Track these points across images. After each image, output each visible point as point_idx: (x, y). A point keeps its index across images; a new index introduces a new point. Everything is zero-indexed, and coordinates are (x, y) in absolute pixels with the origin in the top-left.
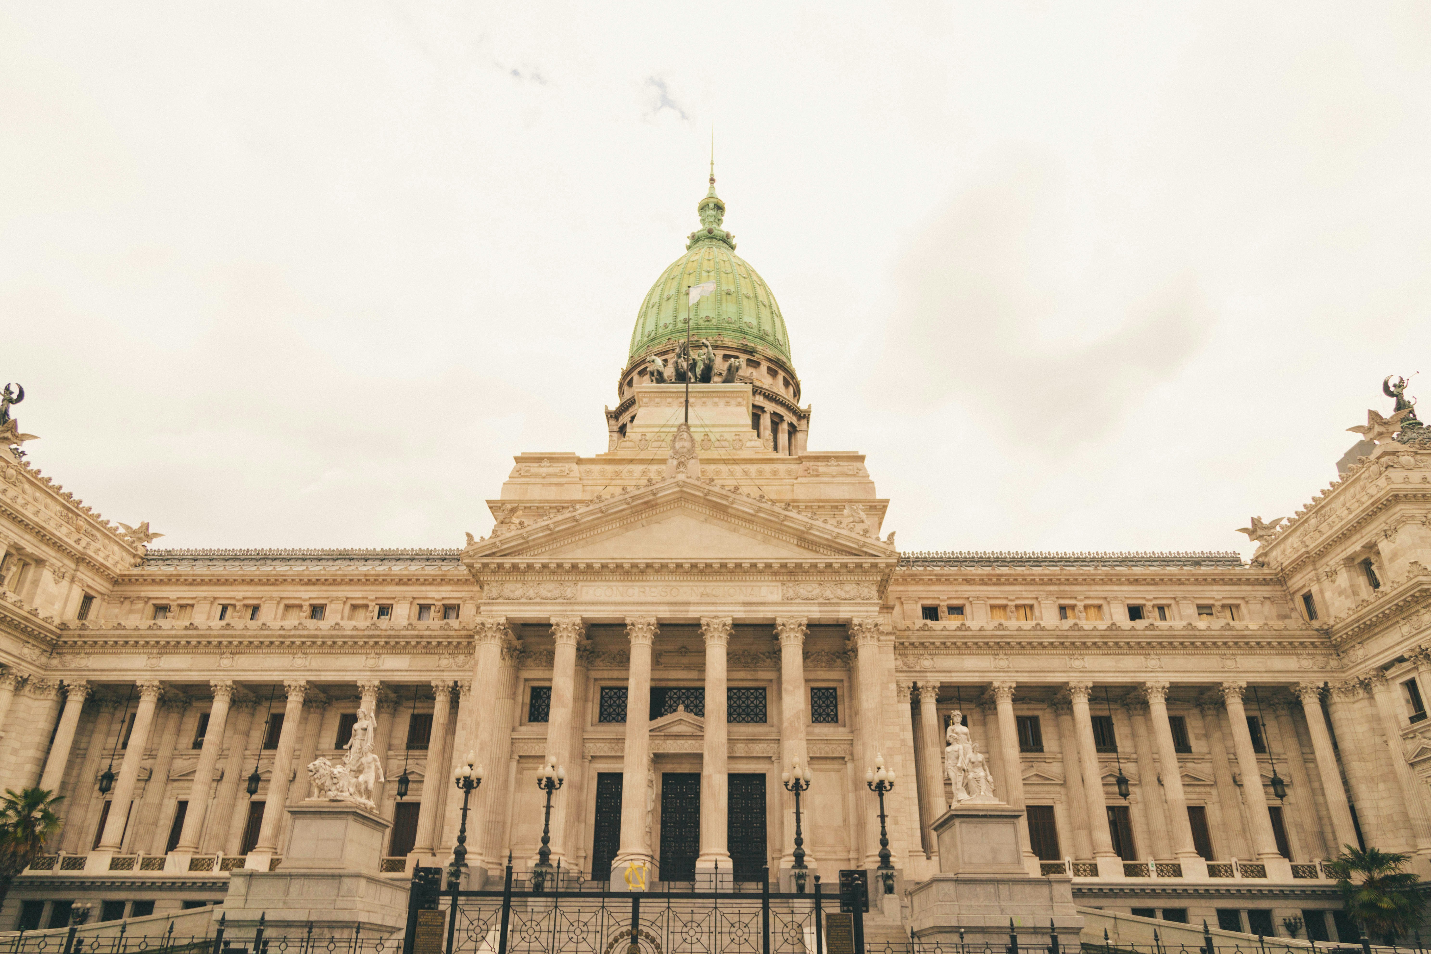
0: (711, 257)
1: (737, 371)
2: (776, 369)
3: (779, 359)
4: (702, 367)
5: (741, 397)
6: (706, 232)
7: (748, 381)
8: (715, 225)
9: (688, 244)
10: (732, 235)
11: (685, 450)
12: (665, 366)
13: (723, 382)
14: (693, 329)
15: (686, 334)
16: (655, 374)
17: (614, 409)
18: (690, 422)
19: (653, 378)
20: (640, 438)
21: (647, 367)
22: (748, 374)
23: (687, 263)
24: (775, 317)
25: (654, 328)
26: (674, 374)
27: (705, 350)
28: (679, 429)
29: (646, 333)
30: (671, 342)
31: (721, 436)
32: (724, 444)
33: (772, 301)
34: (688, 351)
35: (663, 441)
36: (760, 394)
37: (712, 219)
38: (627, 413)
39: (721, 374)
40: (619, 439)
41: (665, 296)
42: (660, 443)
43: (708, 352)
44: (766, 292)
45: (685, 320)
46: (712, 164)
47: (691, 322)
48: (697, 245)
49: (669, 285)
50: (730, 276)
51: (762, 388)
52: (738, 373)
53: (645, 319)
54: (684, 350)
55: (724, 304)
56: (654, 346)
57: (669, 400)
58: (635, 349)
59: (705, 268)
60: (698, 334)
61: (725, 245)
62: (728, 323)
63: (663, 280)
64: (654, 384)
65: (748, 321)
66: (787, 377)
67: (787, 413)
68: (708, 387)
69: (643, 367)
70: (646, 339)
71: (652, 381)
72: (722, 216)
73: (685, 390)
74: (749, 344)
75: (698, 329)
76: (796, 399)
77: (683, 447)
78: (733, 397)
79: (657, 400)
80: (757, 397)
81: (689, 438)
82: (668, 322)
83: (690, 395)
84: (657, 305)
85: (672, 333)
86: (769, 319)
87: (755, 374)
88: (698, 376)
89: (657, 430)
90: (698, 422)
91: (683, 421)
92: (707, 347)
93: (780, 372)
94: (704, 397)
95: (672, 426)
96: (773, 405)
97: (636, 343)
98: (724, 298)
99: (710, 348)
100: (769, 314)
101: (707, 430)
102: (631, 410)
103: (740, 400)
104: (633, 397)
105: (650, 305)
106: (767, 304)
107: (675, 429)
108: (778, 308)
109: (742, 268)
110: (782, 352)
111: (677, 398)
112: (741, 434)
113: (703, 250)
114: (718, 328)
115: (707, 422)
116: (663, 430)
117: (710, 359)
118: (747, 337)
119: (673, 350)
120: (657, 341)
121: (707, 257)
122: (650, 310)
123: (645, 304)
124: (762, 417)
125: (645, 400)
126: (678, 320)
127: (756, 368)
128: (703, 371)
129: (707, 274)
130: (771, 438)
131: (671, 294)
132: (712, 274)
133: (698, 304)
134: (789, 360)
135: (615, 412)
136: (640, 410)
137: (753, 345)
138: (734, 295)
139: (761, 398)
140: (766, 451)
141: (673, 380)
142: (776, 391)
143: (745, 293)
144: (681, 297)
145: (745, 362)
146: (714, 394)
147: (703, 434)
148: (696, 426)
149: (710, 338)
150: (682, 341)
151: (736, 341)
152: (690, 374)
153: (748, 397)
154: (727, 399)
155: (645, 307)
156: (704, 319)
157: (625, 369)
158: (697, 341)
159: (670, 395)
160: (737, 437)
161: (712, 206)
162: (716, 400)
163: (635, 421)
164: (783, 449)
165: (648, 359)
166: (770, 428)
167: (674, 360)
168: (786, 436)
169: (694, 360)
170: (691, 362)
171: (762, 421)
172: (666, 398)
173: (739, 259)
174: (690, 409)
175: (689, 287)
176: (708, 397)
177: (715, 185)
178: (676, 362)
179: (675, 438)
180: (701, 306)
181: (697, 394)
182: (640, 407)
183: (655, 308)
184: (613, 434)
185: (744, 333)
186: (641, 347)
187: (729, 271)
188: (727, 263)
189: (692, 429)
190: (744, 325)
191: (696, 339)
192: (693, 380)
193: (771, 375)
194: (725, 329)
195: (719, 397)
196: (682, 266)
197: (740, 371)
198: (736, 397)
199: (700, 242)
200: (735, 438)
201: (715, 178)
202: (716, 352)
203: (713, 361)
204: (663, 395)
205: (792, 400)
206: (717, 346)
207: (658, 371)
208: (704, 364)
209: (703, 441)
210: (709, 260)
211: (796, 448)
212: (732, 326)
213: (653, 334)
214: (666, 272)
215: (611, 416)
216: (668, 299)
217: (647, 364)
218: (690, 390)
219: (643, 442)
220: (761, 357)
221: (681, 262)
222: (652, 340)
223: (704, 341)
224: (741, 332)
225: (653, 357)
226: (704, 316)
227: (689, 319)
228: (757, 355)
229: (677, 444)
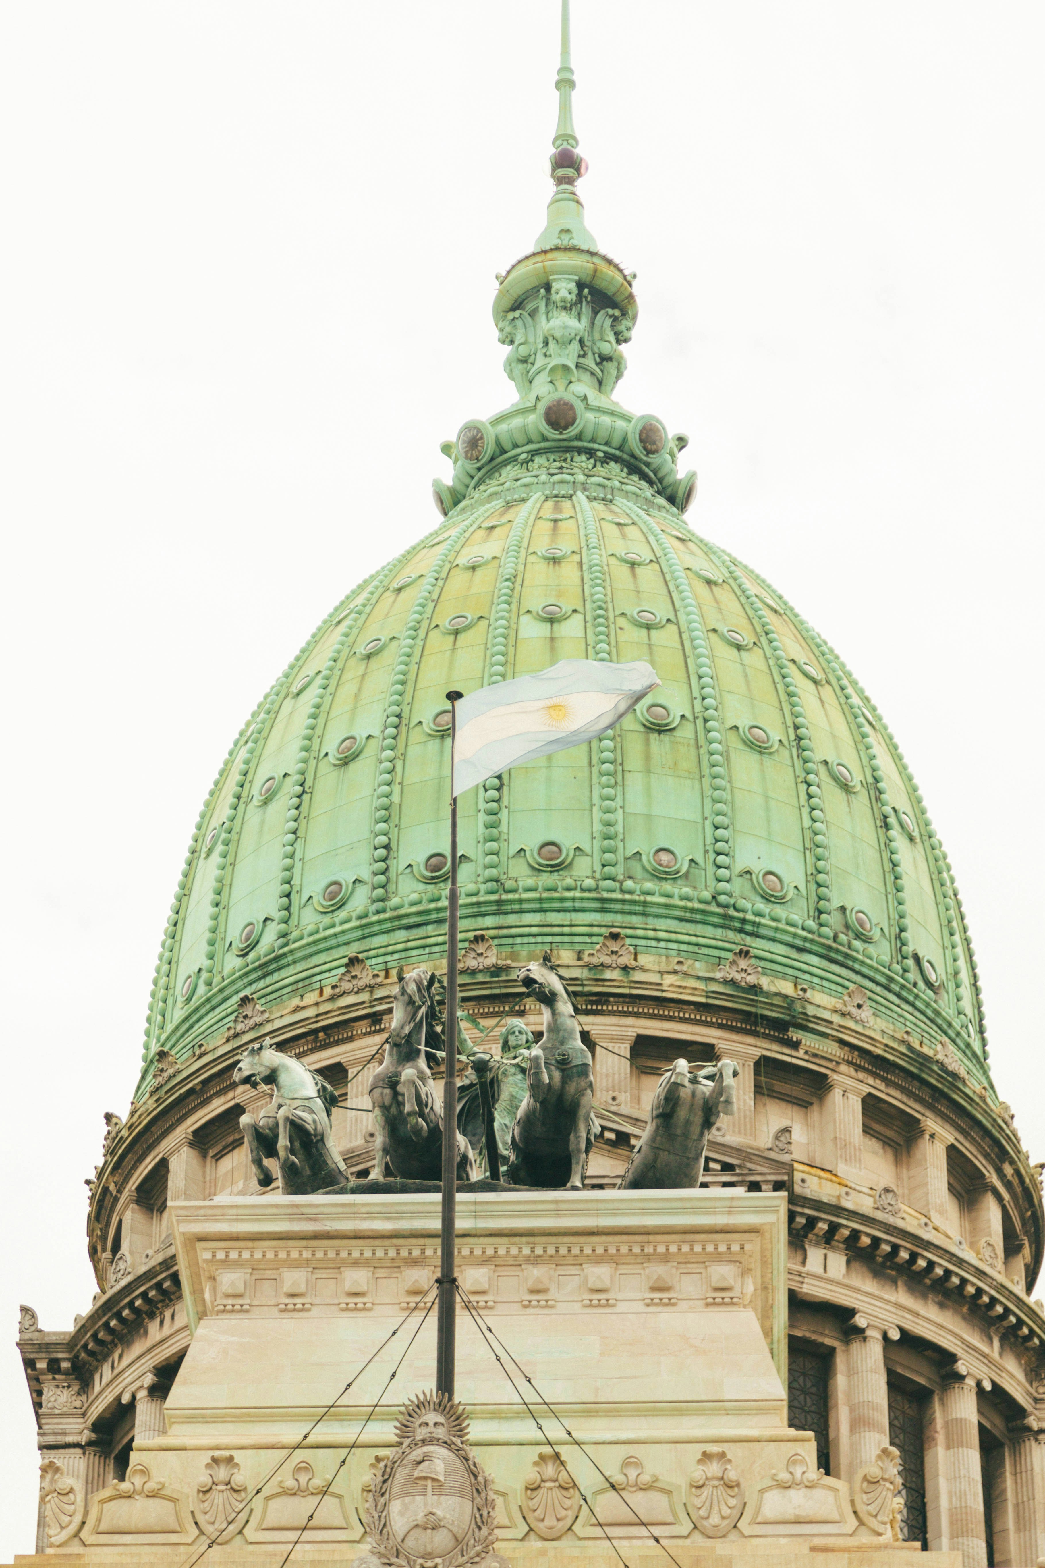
0: (565, 545)
1: (708, 1124)
2: (912, 1108)
3: (925, 1061)
4: (525, 1102)
5: (726, 1258)
6: (535, 421)
7: (764, 1173)
8: (583, 387)
9: (448, 480)
10: (672, 431)
11: (441, 1540)
12: (331, 1101)
13: (636, 1184)
14: (478, 910)
15: (438, 934)
16: (283, 1142)
17: (68, 1327)
18: (464, 1391)
19: (272, 1165)
20: (204, 1478)
21: (238, 1110)
22: (764, 1139)
23: (441, 578)
24: (900, 843)
25: (272, 906)
26: (379, 1140)
27: (540, 1018)
28: (405, 1430)
29: (234, 933)
30: (366, 978)
31: (626, 1463)
32: (641, 1502)
33: (884, 763)
34: (452, 1025)
35: (324, 1492)
36: (828, 1239)
37: (569, 356)
38: (138, 1348)
39: (623, 1139)
40: (93, 1484)
41: (331, 745)
42: (307, 1504)
43: (555, 1028)
44: (852, 715)
45: (434, 862)
46: (565, 83)
47: (465, 873)
48: (492, 486)
49: (348, 690)
50: (666, 638)
51: (837, 1210)
52: (713, 1135)
53: (229, 863)
54: (432, 1015)
55: (635, 782)
56: (275, 996)
57: (356, 1278)
58: (178, 1014)
59: (536, 601)
60: (503, 936)
61: (635, 484)
62: (661, 875)
63: (320, 661)
64: (277, 1197)
65: (758, 867)
66: (968, 1149)
67: (976, 1340)
68: (558, 1210)
69: (218, 1106)
70: (232, 963)
71: (266, 1180)
72: (620, 338)
73: (436, 1224)
74: (765, 983)
75: (500, 908)
76: (1020, 1263)
77: (432, 1525)
78: (685, 1261)
79: (294, 1279)
80: (815, 1255)
81: (461, 1477)
82: (347, 877)
83: (462, 1249)
84: (291, 787)
85: (366, 931)
86: (870, 855)
87: (798, 1135)
88: (504, 1150)
89: (291, 1433)
90: (505, 1393)
91: (429, 1385)
92: (548, 999)
93: (931, 1123)
94: (535, 1260)
95: (371, 1415)
96: (902, 1296)
97: (180, 988)
98: (634, 745)
99: (565, 1007)
100: (866, 828)
101: (554, 1431)
102: (154, 1331)
103: (723, 1272)
104: (169, 1262)
105: (256, 790)
106: (857, 778)
107: (386, 1431)
108: (916, 800)
109: (724, 595)
110: (935, 1019)
111: (396, 1265)
112: (731, 1450)
113: (523, 512)
114: (604, 905)
115: (554, 1392)
116: (323, 1433)
117: (563, 1063)
118: (758, 946)
119: (375, 1018)
120: (289, 975)
121: (542, 545)
122: (253, 815)
123: (231, 787)
124: (840, 1361)
125: (230, 1279)
126: (398, 864)
127: (804, 1105)
128: (528, 1123)
129: (544, 629)
130: (893, 1469)
131: (361, 733)
132: (572, 628)
133: (500, 782)
134: (980, 1061)
135: (72, 1343)
136: (203, 1330)
137: (787, 988)
138: (686, 732)
139: (837, 1262)
140: (865, 1538)
141: (375, 1175)
142: (911, 1224)
143: (743, 723)
144: (414, 751)
145: (748, 1077)
146: (588, 1245)
147: (533, 1453)
148: (497, 1412)
149: (566, 956)
150: (417, 972)
151: (700, 968)
152: (461, 1140)
153: (765, 1262)
154: (657, 1270)
155: (227, 798)
156: (533, 856)
157: (123, 1114)
158: (497, 971)
159: (357, 1250)
160: (714, 1469)
161: (564, 289)
162: (600, 1273)
163: (179, 1393)
164: (959, 1531)
165: (246, 1065)
166: (884, 1419)
167: (377, 1069)
168: (972, 1459)
169: (481, 1067)
170: (470, 1077)
171: (841, 1381)
172: (338, 1266)
173: (708, 550)
174: (463, 1322)
175: (454, 696)
176: (556, 1260)
177: (581, 186)
178: (392, 1082)
179: (387, 1477)
180: (514, 795)
181: (502, 1246)
182: (202, 1315)
183: (283, 804)
184: (60, 1458)
185: (744, 927)
186: (210, 1004)
187: (662, 612)
188: (647, 575)
189: (476, 1430)
190: (738, 886)
191: (491, 960)
192: (476, 1174)
193: (886, 1142)
194: (644, 910)
195: (615, 1260)
196: (413, 596)
197: (723, 1121)
198: (706, 1260)
199: (509, 473)
200: (698, 1473)
201: (580, 151)
202: (596, 1025)
203: (584, 1070)
204: (323, 1250)
205: (997, 1271)
206: (602, 998)
207: (297, 1128)
208: (536, 1087)
209: (533, 1489)
210: (555, 561)
211: (1024, 1523)
212: (679, 889)
213: (269, 939)
214: (334, 621)
215: (54, 1366)
216: (345, 762)
217: (242, 1094)
218: (461, 1224)
219: (218, 1498)
220: (832, 1049)
221: (409, 572)
222: (265, 969)
223: (537, 971)
224: (726, 922)
225: (271, 1057)
226: (532, 844)
227: (457, 860)
228: (808, 1041)
229: (395, 1506)
